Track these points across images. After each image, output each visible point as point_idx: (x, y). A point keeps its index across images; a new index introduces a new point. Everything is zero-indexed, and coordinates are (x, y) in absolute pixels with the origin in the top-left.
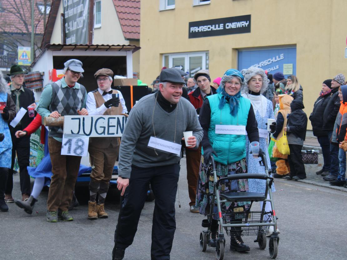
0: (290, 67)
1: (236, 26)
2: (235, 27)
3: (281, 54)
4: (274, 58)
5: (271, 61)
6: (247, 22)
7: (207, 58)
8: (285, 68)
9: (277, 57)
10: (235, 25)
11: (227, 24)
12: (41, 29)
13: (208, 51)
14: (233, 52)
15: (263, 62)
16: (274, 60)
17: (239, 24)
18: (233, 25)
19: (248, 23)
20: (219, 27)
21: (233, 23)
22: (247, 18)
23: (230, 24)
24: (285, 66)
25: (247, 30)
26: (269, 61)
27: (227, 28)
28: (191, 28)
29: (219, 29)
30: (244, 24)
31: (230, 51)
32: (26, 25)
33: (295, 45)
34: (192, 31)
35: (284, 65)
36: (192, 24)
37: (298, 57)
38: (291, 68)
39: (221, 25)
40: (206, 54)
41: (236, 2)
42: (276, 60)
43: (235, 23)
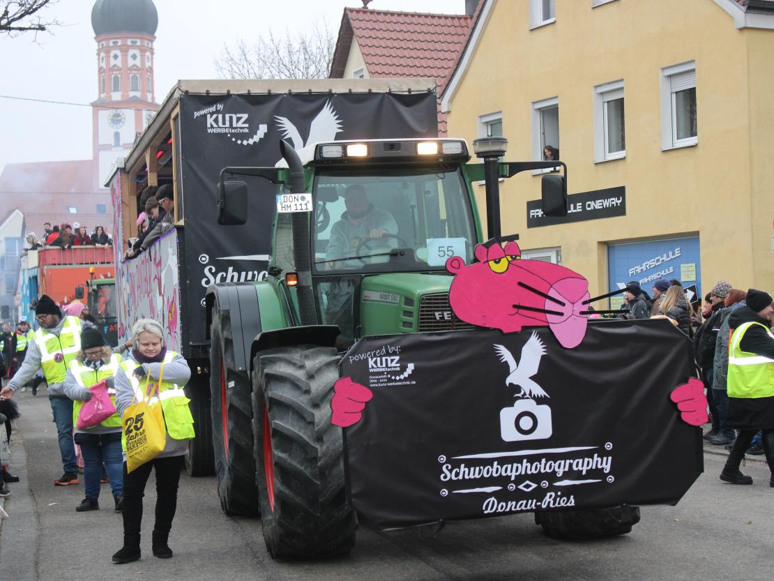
0: (691, 269)
1: (603, 205)
2: (601, 207)
3: (677, 248)
4: (665, 256)
5: (661, 260)
6: (619, 199)
7: (559, 259)
8: (684, 271)
9: (670, 253)
10: (601, 204)
11: (588, 203)
13: (560, 247)
14: (598, 248)
15: (648, 262)
16: (665, 258)
17: (607, 203)
18: (597, 205)
19: (620, 201)
20: (575, 208)
21: (598, 202)
22: (620, 192)
23: (592, 203)
24: (684, 267)
25: (619, 211)
26: (658, 261)
27: (588, 209)
28: (531, 211)
29: (575, 211)
30: (616, 201)
31: (595, 246)
33: (697, 233)
34: (533, 216)
35: (682, 266)
36: (532, 205)
37: (703, 252)
38: (693, 271)
39: (578, 204)
40: (557, 252)
41: (601, 167)
42: (669, 259)
43: (600, 201)
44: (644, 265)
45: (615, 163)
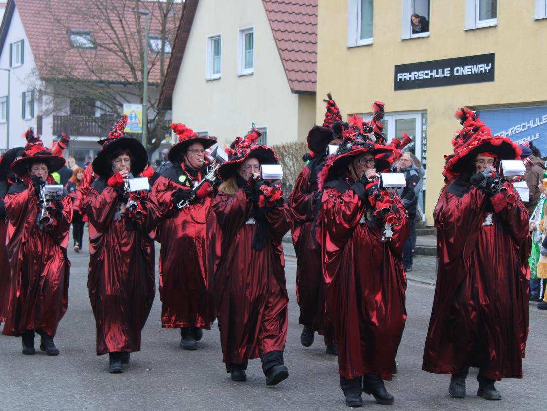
1: (471, 71)
2: (470, 73)
3: (544, 114)
4: (531, 122)
5: (527, 126)
6: (488, 65)
7: (424, 122)
9: (537, 120)
11: (456, 68)
12: (155, 76)
13: (426, 110)
15: (514, 128)
16: (531, 124)
17: (476, 69)
18: (466, 70)
19: (490, 67)
20: (443, 73)
21: (466, 67)
22: (489, 59)
23: (460, 69)
25: (488, 77)
26: (524, 127)
27: (456, 74)
28: (399, 75)
29: (443, 76)
30: (484, 67)
32: (133, 69)
34: (400, 79)
36: (399, 69)
39: (446, 69)
40: (423, 115)
41: (471, 33)
42: (536, 125)
43: (469, 67)
44: (510, 130)
45: (486, 30)
